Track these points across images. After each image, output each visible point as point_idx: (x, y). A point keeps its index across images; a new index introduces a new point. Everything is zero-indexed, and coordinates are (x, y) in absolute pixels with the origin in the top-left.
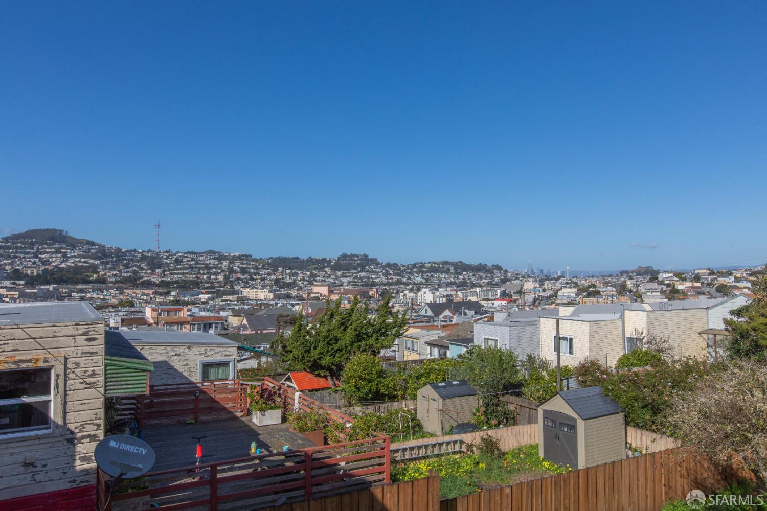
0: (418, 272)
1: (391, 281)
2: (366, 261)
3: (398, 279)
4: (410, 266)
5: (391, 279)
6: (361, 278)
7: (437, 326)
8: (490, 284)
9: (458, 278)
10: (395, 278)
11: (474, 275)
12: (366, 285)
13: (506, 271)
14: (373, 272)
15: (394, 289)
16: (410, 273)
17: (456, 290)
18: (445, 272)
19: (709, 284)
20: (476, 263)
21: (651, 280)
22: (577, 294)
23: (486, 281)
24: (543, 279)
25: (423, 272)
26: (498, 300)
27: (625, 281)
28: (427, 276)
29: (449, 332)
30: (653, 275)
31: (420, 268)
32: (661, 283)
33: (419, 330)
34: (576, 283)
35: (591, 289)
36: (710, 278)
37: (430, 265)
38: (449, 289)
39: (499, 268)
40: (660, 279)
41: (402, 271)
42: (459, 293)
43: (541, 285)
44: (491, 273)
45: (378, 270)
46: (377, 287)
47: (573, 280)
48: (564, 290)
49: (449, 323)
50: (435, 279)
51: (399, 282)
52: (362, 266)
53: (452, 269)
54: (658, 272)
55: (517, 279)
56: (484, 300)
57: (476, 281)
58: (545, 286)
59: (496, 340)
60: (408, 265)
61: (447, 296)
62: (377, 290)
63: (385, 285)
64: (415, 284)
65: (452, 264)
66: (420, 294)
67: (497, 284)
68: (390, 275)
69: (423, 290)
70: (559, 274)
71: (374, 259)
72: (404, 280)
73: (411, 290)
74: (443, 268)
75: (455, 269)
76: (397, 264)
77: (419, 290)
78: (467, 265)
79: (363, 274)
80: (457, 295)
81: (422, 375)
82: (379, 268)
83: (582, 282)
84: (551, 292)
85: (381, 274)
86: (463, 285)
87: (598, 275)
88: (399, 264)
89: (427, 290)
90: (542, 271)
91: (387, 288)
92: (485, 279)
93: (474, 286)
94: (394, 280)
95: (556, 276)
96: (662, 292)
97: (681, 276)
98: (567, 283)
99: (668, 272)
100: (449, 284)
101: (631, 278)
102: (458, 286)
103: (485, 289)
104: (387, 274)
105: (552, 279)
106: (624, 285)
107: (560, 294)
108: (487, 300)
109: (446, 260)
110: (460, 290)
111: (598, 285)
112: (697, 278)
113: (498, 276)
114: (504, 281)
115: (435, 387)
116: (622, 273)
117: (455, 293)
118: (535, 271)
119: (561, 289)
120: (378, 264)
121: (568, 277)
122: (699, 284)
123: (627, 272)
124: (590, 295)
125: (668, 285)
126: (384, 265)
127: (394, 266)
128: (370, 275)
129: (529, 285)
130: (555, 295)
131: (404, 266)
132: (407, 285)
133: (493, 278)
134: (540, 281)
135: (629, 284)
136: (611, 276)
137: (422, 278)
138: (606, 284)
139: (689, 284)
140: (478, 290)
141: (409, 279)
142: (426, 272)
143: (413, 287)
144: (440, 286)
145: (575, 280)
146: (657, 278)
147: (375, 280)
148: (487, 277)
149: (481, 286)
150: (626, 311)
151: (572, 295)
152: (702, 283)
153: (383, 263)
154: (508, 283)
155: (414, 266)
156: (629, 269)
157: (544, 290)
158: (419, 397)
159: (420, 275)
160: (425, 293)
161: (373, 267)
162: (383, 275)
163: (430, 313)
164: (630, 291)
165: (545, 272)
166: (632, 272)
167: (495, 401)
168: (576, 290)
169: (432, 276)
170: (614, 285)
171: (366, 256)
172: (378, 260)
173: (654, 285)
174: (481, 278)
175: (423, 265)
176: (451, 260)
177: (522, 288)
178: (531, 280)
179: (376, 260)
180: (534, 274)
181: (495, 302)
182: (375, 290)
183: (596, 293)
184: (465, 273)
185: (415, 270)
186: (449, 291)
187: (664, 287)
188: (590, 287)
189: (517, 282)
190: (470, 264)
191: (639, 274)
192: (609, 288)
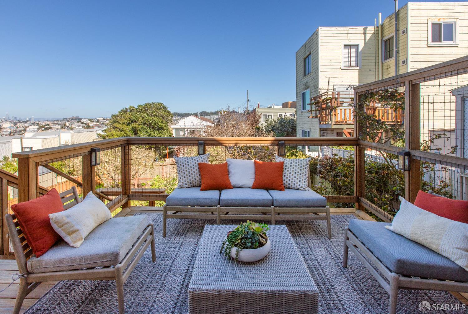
19: (103, 124)
21: (78, 122)
22: (38, 129)
24: (17, 122)
27: (65, 123)
30: (79, 120)
32: (83, 123)
34: (38, 124)
35: (47, 126)
36: (103, 121)
40: (82, 122)
47: (36, 122)
48: (30, 127)
54: (81, 119)
70: (27, 120)
83: (42, 123)
84: (22, 129)
87: (51, 120)
90: (15, 118)
95: (25, 121)
96: (83, 127)
97: (91, 120)
98: (33, 124)
99: (86, 119)
101: (68, 121)
105: (22, 122)
106: (65, 125)
107: (27, 129)
111: (51, 124)
112: (98, 121)
116: (64, 119)
121: (33, 121)
122: (99, 124)
123: (66, 119)
124: (46, 129)
125: (86, 124)
130: (25, 130)
134: (14, 123)
135: (67, 124)
136: (58, 120)
138: (55, 124)
139: (95, 123)
146: (80, 121)
150: (61, 134)
151: (35, 129)
152: (100, 123)
156: (68, 117)
157: (17, 128)
164: (68, 127)
165: (18, 119)
166: (69, 119)
170: (59, 125)
173: (80, 124)
183: (51, 128)
187: (84, 125)
188: (46, 125)
191: (72, 119)
192: (57, 126)
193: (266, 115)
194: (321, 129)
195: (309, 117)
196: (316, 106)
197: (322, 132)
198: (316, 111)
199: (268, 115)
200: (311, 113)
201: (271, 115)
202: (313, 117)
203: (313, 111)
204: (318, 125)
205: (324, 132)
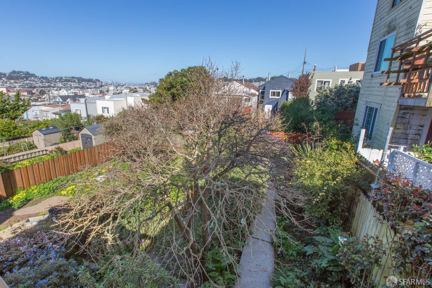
0: (60, 82)
1: (45, 85)
2: (28, 76)
3: (49, 85)
4: (55, 79)
5: (44, 84)
6: (27, 84)
7: (60, 106)
8: (95, 87)
9: (80, 85)
10: (47, 84)
11: (87, 84)
12: (31, 87)
13: (102, 82)
14: (33, 81)
15: (47, 90)
16: (55, 82)
17: (79, 90)
18: (73, 82)
20: (88, 78)
22: (129, 92)
23: (93, 86)
24: (117, 86)
25: (62, 82)
26: (98, 94)
27: (146, 87)
28: (64, 83)
29: (65, 108)
31: (61, 79)
33: (50, 108)
37: (65, 78)
38: (76, 90)
39: (99, 81)
41: (51, 81)
42: (81, 91)
43: (116, 88)
44: (95, 83)
45: (37, 80)
46: (37, 88)
48: (125, 90)
49: (67, 104)
50: (68, 85)
51: (49, 86)
52: (27, 79)
53: (76, 80)
55: (106, 85)
56: (92, 94)
57: (89, 86)
58: (118, 89)
59: (80, 110)
60: (53, 78)
61: (74, 93)
62: (37, 90)
63: (42, 87)
64: (58, 87)
65: (76, 78)
66: (60, 92)
67: (98, 88)
68: (44, 82)
69: (62, 90)
70: (124, 84)
71: (33, 74)
72: (52, 85)
73: (57, 90)
74: (72, 80)
75: (78, 81)
76: (47, 77)
77: (60, 90)
78: (84, 79)
79: (28, 82)
80: (80, 93)
81: (36, 126)
82: (37, 79)
83: (132, 87)
84: (120, 91)
85: (39, 82)
86: (83, 88)
87: (138, 84)
88: (48, 77)
89: (64, 90)
90: (117, 82)
91: (43, 89)
92: (93, 85)
93: (88, 88)
94: (47, 85)
95: (122, 85)
98: (127, 87)
100: (76, 87)
101: (149, 86)
102: (80, 89)
103: (92, 89)
104: (42, 82)
105: (121, 86)
106: (146, 89)
107: (123, 92)
108: (94, 94)
109: (73, 76)
110: (81, 90)
111: (138, 88)
113: (98, 84)
114: (101, 86)
115: (40, 130)
116: (146, 84)
117: (79, 91)
118: (114, 82)
119: (123, 90)
120: (36, 77)
121: (127, 85)
123: (147, 83)
124: (134, 92)
126: (40, 77)
127: (46, 78)
128: (32, 82)
129: (111, 88)
130: (121, 92)
131: (51, 78)
132: (54, 88)
133: (96, 85)
134: (116, 86)
135: (148, 88)
136: (142, 85)
137: (62, 84)
138: (140, 88)
140: (89, 90)
141: (55, 84)
142: (63, 82)
143: (57, 89)
144: (71, 88)
145: (129, 86)
147: (35, 85)
148: (93, 84)
149: (91, 88)
150: (128, 97)
153: (39, 77)
154: (103, 87)
155: (57, 78)
156: (148, 82)
157: (117, 90)
158: (34, 135)
159: (61, 83)
160: (63, 91)
161: (33, 78)
162: (40, 82)
163: (61, 100)
164: (148, 91)
165: (118, 83)
166: (149, 84)
167: (68, 133)
168: (129, 90)
169: (67, 84)
170: (143, 88)
171: (28, 73)
172: (36, 75)
174: (91, 85)
175: (61, 78)
176: (76, 77)
177: (108, 89)
178: (112, 86)
179: (34, 74)
180: (113, 84)
181: (97, 95)
182: (36, 90)
183: (137, 91)
184: (83, 83)
185: (57, 80)
186: (76, 91)
188: (134, 89)
189: (107, 87)
190: (85, 78)
191: (151, 84)
192: (141, 90)
193: (322, 81)
194: (401, 105)
195: (381, 84)
196: (401, 64)
197: (402, 112)
198: (399, 72)
199: (325, 82)
200: (388, 77)
201: (329, 82)
202: (390, 84)
203: (394, 72)
204: (396, 99)
205: (406, 111)
